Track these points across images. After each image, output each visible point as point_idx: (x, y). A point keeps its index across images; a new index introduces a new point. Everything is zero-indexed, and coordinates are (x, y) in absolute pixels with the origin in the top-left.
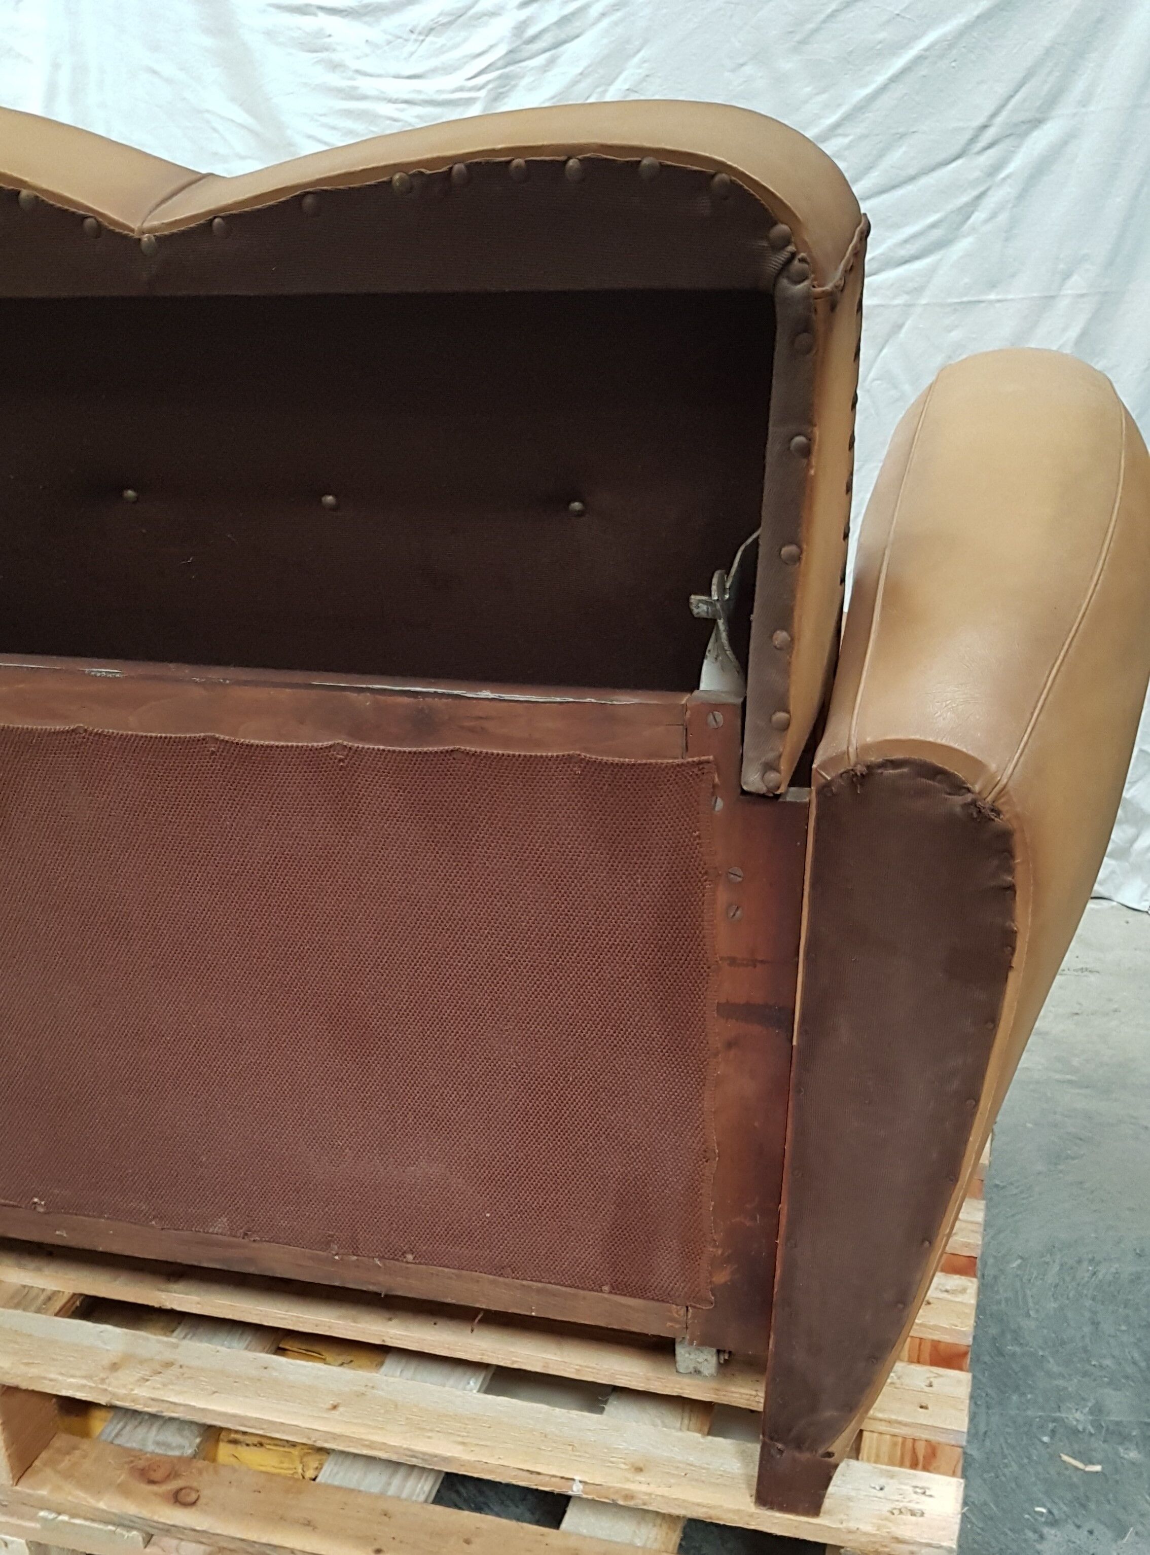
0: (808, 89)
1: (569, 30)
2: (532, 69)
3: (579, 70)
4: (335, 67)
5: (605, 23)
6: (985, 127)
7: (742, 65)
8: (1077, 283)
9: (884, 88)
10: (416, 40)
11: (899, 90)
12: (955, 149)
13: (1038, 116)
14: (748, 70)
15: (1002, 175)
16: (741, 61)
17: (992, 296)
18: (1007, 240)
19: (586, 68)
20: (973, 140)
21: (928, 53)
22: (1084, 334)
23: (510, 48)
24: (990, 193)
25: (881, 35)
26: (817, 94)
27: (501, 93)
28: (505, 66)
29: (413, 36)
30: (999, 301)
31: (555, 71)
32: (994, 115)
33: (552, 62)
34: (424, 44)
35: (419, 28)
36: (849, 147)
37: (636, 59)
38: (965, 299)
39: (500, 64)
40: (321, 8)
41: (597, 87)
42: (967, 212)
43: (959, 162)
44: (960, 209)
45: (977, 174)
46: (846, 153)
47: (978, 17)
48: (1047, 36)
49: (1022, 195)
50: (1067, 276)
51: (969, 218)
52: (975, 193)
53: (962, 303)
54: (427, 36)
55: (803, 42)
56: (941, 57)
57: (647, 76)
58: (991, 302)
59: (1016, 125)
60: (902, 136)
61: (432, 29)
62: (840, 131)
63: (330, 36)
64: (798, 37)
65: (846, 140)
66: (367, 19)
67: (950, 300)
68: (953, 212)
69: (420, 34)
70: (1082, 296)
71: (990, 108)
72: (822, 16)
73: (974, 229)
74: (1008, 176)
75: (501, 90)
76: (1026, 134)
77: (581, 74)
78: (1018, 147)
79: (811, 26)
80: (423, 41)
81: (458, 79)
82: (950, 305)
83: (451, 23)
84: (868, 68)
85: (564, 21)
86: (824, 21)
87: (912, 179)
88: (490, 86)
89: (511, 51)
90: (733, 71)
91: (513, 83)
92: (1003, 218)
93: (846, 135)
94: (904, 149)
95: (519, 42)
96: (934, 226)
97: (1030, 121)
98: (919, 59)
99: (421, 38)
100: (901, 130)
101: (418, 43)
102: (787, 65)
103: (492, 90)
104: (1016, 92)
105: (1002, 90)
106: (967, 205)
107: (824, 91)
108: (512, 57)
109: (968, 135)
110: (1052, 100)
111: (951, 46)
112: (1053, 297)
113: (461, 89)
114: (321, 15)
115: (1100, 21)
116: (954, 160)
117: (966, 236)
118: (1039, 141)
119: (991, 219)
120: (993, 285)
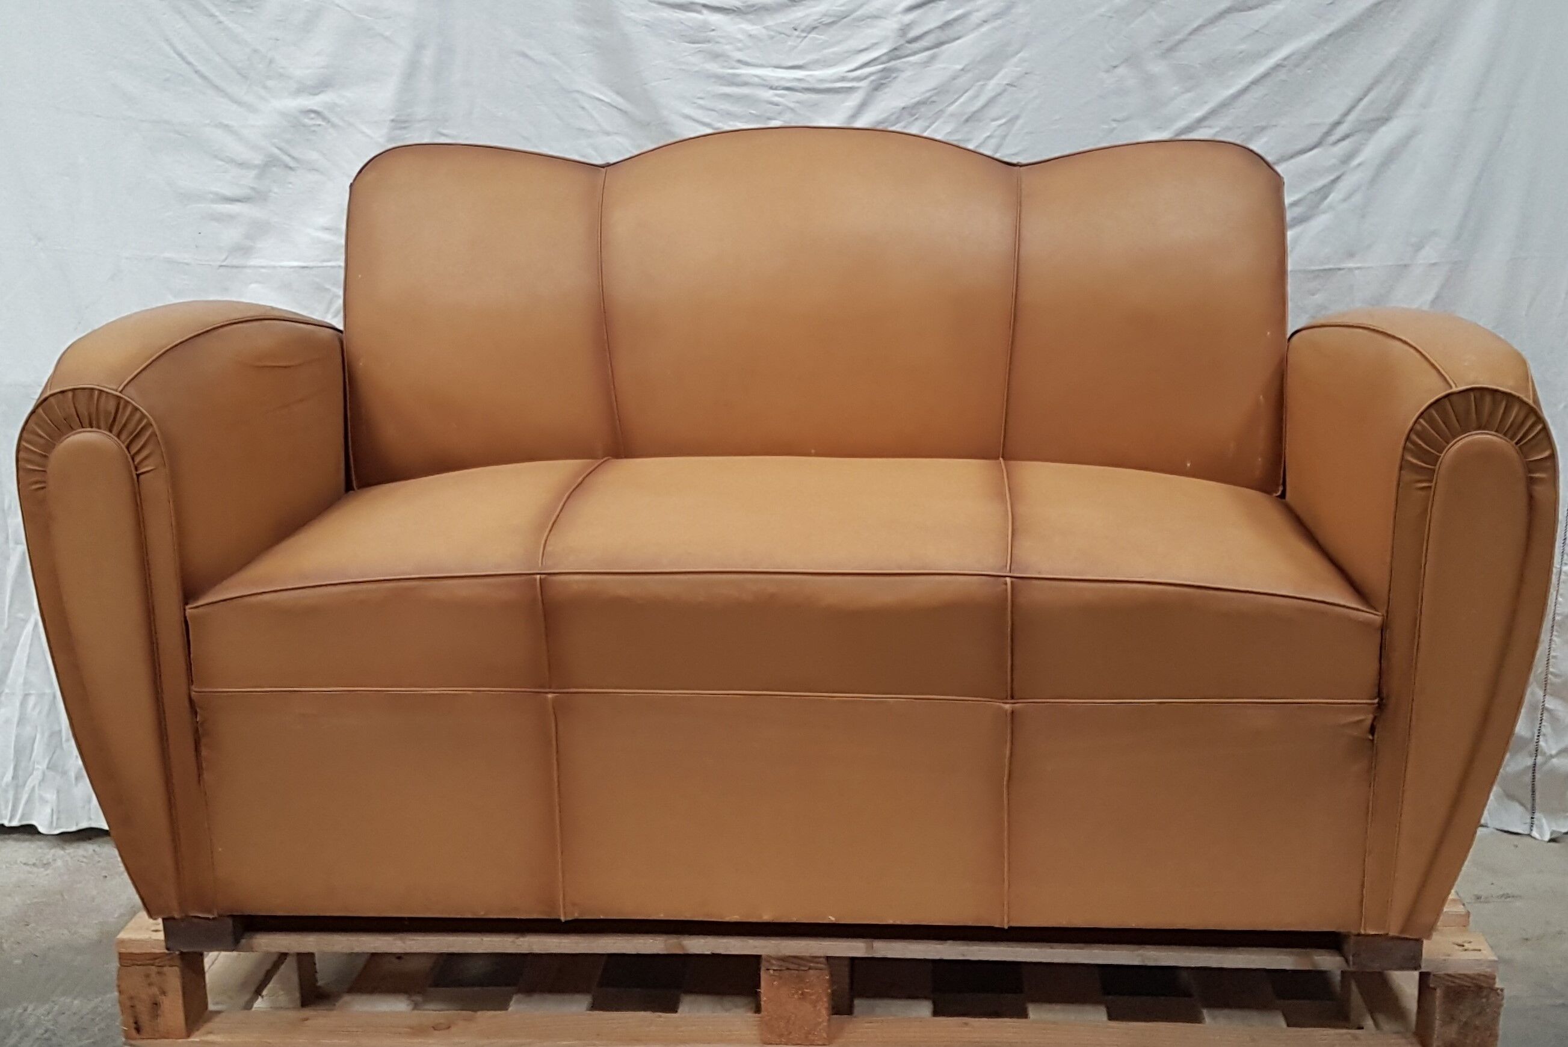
0: (1176, 88)
1: (951, 32)
2: (916, 63)
3: (959, 67)
4: (716, 56)
5: (984, 29)
6: (1338, 123)
7: (1115, 67)
8: (1429, 254)
9: (1245, 90)
10: (798, 37)
11: (1258, 92)
12: (1312, 140)
13: (1385, 115)
14: (1122, 70)
15: (1355, 163)
16: (1114, 64)
17: (1351, 265)
18: (1363, 216)
19: (967, 65)
20: (1328, 133)
21: (1286, 63)
22: (1437, 297)
23: (894, 47)
24: (1343, 178)
25: (1243, 47)
26: (1183, 93)
27: (882, 84)
28: (889, 61)
29: (796, 33)
30: (1358, 268)
31: (937, 65)
32: (1347, 113)
33: (933, 58)
34: (807, 39)
35: (803, 27)
37: (1015, 59)
38: (1327, 267)
39: (884, 58)
40: (705, 6)
41: (978, 81)
42: (1324, 192)
43: (1316, 151)
44: (1318, 190)
45: (1334, 161)
47: (1330, 35)
48: (1392, 52)
49: (1373, 180)
50: (1418, 248)
51: (1325, 197)
52: (1332, 177)
53: (1322, 271)
54: (809, 33)
55: (1171, 49)
56: (1297, 66)
57: (1026, 73)
58: (1350, 269)
59: (1366, 122)
60: (1263, 129)
61: (814, 28)
63: (713, 30)
64: (1166, 46)
66: (751, 17)
67: (1313, 268)
68: (1311, 193)
69: (803, 31)
70: (1434, 264)
71: (1342, 108)
72: (1190, 28)
73: (1331, 207)
74: (1359, 165)
75: (883, 81)
76: (1372, 130)
77: (962, 70)
78: (1368, 139)
79: (1178, 37)
80: (805, 37)
81: (841, 69)
82: (1312, 271)
83: (833, 23)
84: (1231, 73)
85: (947, 24)
86: (1191, 34)
88: (872, 78)
89: (895, 49)
90: (1107, 71)
91: (894, 75)
92: (1357, 198)
93: (1210, 127)
94: (1265, 139)
95: (902, 41)
96: (1295, 204)
97: (1378, 119)
98: (1278, 66)
99: (804, 35)
100: (1263, 124)
101: (800, 40)
102: (1158, 68)
103: (873, 81)
104: (1365, 95)
105: (1352, 94)
106: (1324, 186)
107: (1188, 90)
108: (895, 53)
109: (1324, 129)
110: (1398, 102)
111: (1306, 57)
112: (1406, 266)
113: (843, 79)
114: (705, 11)
115: (1434, 42)
116: (1311, 149)
117: (1324, 212)
118: (1387, 136)
119: (1345, 200)
120: (1351, 255)
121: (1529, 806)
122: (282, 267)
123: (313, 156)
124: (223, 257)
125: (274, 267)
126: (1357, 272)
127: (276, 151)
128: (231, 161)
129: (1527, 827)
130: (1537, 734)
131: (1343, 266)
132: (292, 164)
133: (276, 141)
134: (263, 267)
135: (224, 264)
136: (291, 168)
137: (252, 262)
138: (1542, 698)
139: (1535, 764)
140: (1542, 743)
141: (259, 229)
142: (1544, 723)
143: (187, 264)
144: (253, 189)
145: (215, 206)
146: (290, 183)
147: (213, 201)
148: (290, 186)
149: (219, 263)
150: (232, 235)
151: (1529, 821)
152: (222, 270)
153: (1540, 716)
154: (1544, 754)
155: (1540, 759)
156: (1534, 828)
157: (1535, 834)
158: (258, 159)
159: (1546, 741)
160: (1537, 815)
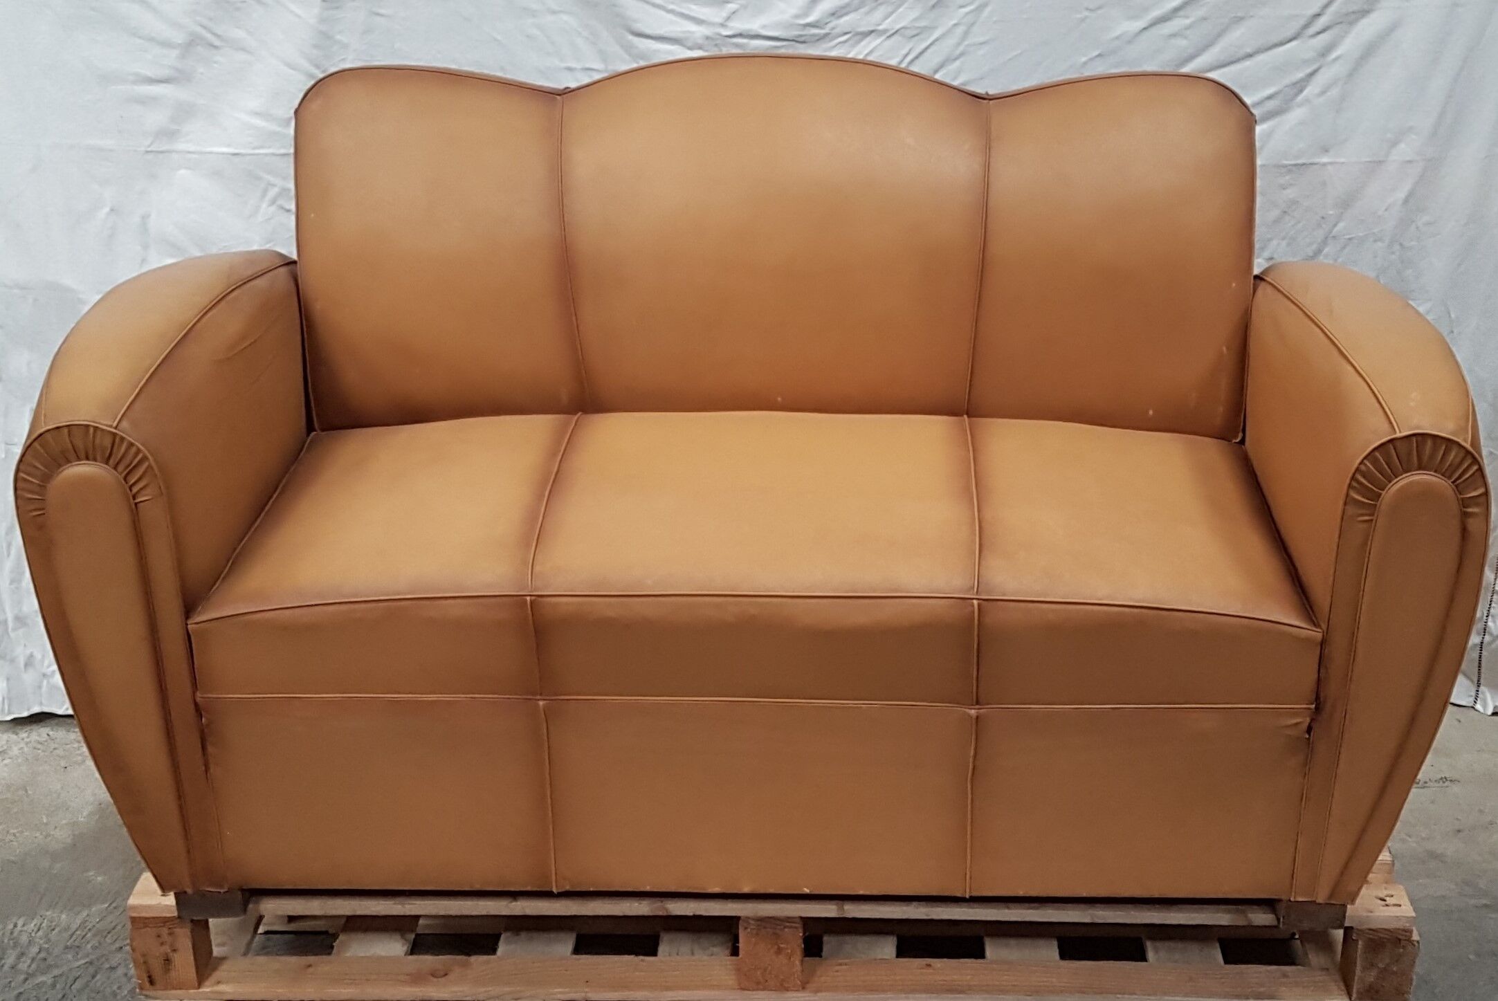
6: (1318, 15)
8: (1404, 150)
12: (1289, 33)
13: (1365, 7)
15: (1334, 55)
17: (1325, 160)
18: (1338, 111)
20: (1306, 26)
22: (1411, 195)
24: (1322, 71)
30: (1331, 163)
32: (1327, 6)
36: (1188, 28)
38: (1300, 161)
42: (1300, 86)
43: (1294, 43)
44: (1294, 84)
45: (1311, 54)
46: (1188, 32)
49: (1351, 75)
50: (1394, 144)
51: (1301, 91)
52: (1309, 70)
53: (1296, 165)
58: (1324, 165)
59: (1347, 14)
60: (1242, 19)
62: (1181, 13)
65: (1188, 22)
67: (1286, 163)
68: (1286, 86)
70: (1409, 161)
73: (1307, 101)
74: (1338, 58)
76: (1352, 23)
78: (1347, 33)
82: (1285, 166)
87: (1250, 56)
92: (1334, 92)
93: (1187, 17)
94: (1242, 30)
96: (1269, 98)
97: (1359, 12)
100: (1240, 14)
106: (1302, 80)
109: (1302, 22)
112: (1380, 162)
116: (1290, 40)
117: (1300, 105)
118: (1367, 28)
119: (1323, 93)
120: (1326, 150)
121: (1475, 680)
122: (211, 153)
123: (239, 34)
124: (148, 143)
125: (201, 153)
126: (1329, 167)
127: (199, 29)
128: (152, 40)
129: (1472, 699)
130: (1486, 615)
131: (1316, 160)
132: (217, 42)
133: (198, 18)
134: (189, 152)
135: (149, 149)
136: (216, 47)
137: (181, 146)
138: (1493, 580)
139: (1482, 643)
140: (1490, 624)
141: (184, 112)
142: (1493, 605)
143: (111, 150)
144: (177, 69)
145: (136, 87)
146: (215, 62)
147: (135, 82)
148: (215, 65)
149: (143, 149)
150: (156, 118)
151: (1473, 693)
152: (150, 157)
153: (1489, 598)
154: (1491, 634)
155: (1487, 638)
156: (1478, 702)
157: (1478, 707)
158: (179, 38)
159: (1494, 622)
160: (1482, 688)
